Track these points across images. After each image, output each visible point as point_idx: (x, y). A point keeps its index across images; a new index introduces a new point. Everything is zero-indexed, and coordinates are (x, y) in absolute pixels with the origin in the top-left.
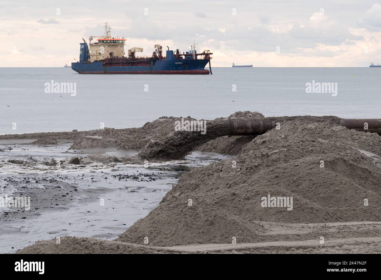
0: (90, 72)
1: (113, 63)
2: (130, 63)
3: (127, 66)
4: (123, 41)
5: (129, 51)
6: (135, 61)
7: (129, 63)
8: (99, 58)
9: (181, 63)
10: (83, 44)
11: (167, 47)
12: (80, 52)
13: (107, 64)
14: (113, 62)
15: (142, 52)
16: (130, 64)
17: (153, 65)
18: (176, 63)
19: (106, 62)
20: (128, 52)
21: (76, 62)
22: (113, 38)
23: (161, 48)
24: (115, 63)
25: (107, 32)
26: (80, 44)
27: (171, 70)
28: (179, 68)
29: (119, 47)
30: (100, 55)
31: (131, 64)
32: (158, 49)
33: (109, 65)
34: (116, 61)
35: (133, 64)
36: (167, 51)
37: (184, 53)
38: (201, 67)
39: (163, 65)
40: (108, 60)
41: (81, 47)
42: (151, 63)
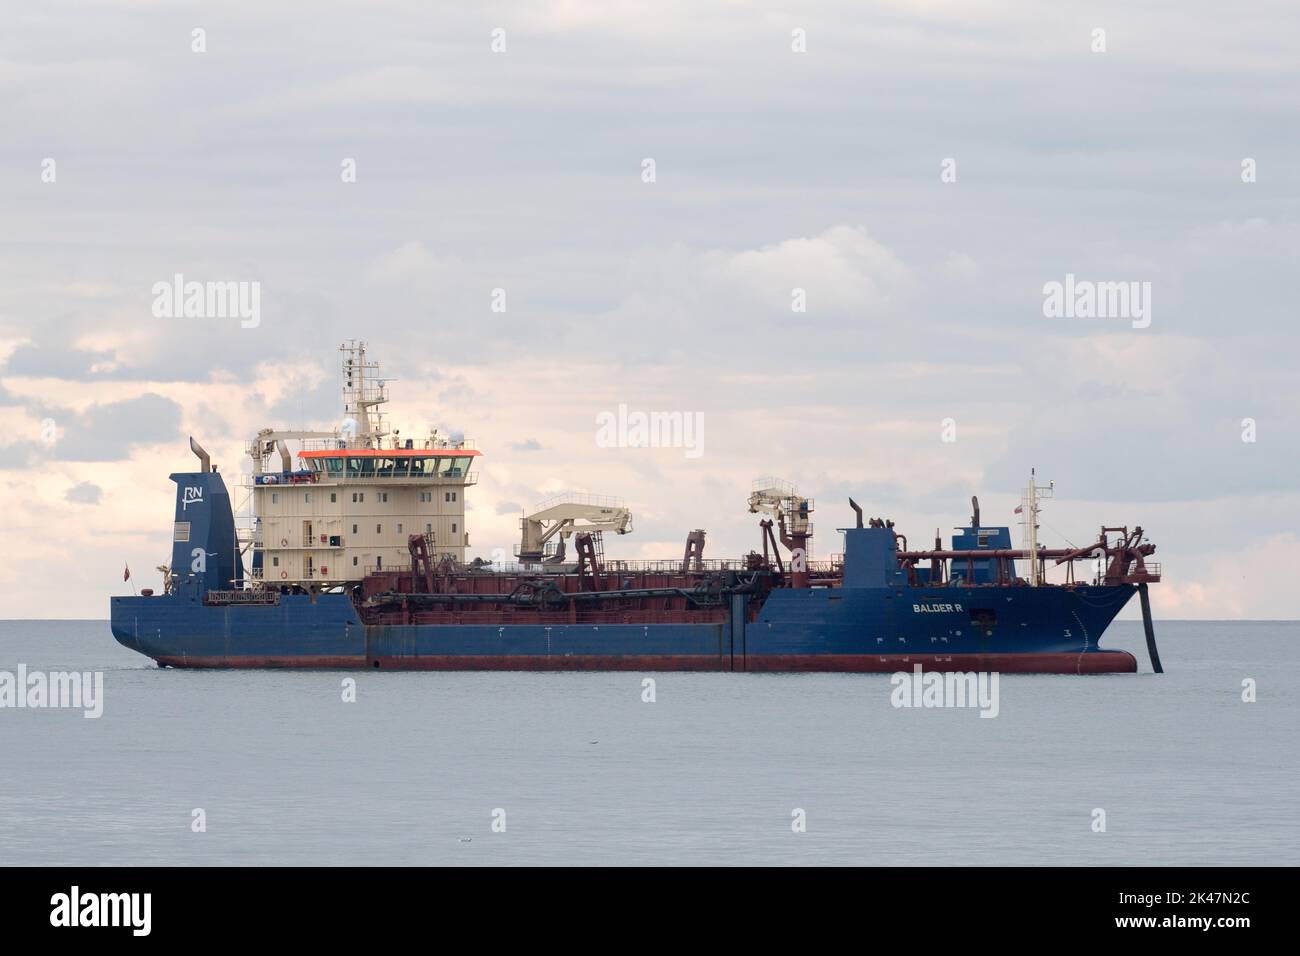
0: (260, 659)
1: (430, 605)
2: (572, 605)
3: (542, 621)
4: (460, 463)
5: (525, 529)
6: (604, 594)
7: (564, 605)
8: (324, 571)
9: (949, 607)
10: (193, 476)
11: (853, 504)
12: (177, 531)
13: (393, 607)
14: (432, 595)
15: (623, 532)
16: (567, 608)
17: (748, 617)
18: (916, 608)
19: (387, 599)
20: (520, 533)
21: (133, 590)
22: (410, 442)
23: (803, 510)
24: (450, 605)
25: (364, 405)
26: (174, 477)
27: (882, 650)
28: (933, 639)
29: (438, 496)
30: (337, 553)
31: (573, 612)
32: (781, 517)
33: (406, 614)
34: (449, 592)
35: (586, 609)
36: (850, 532)
37: (938, 541)
38: (1078, 636)
39: (821, 622)
40: (395, 585)
41: (185, 501)
42: (729, 605)
